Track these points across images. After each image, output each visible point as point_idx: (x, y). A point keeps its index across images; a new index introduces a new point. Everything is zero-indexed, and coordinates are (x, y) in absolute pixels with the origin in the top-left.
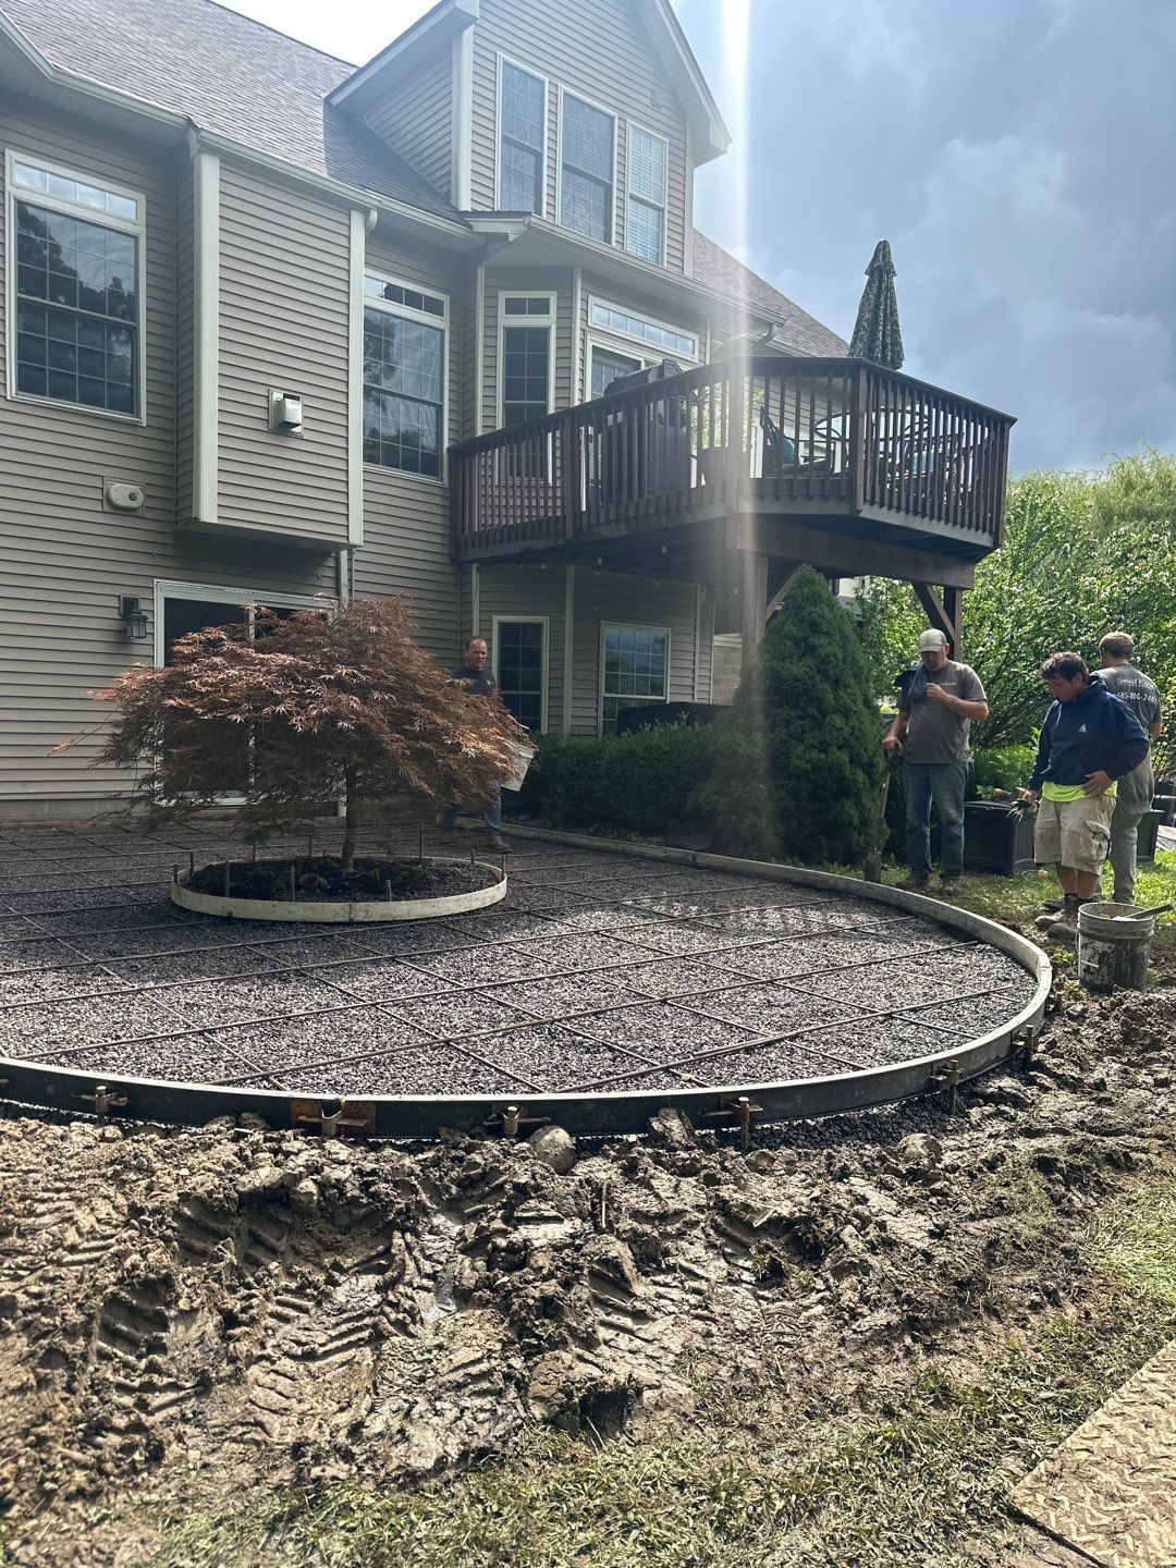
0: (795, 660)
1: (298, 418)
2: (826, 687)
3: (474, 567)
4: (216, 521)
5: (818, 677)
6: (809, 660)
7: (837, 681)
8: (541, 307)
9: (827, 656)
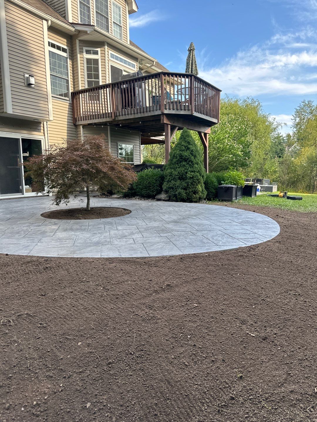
0: (185, 151)
1: (33, 83)
2: (193, 157)
3: (81, 127)
4: (12, 113)
5: (191, 155)
6: (188, 151)
7: (195, 156)
8: (96, 53)
9: (193, 150)
